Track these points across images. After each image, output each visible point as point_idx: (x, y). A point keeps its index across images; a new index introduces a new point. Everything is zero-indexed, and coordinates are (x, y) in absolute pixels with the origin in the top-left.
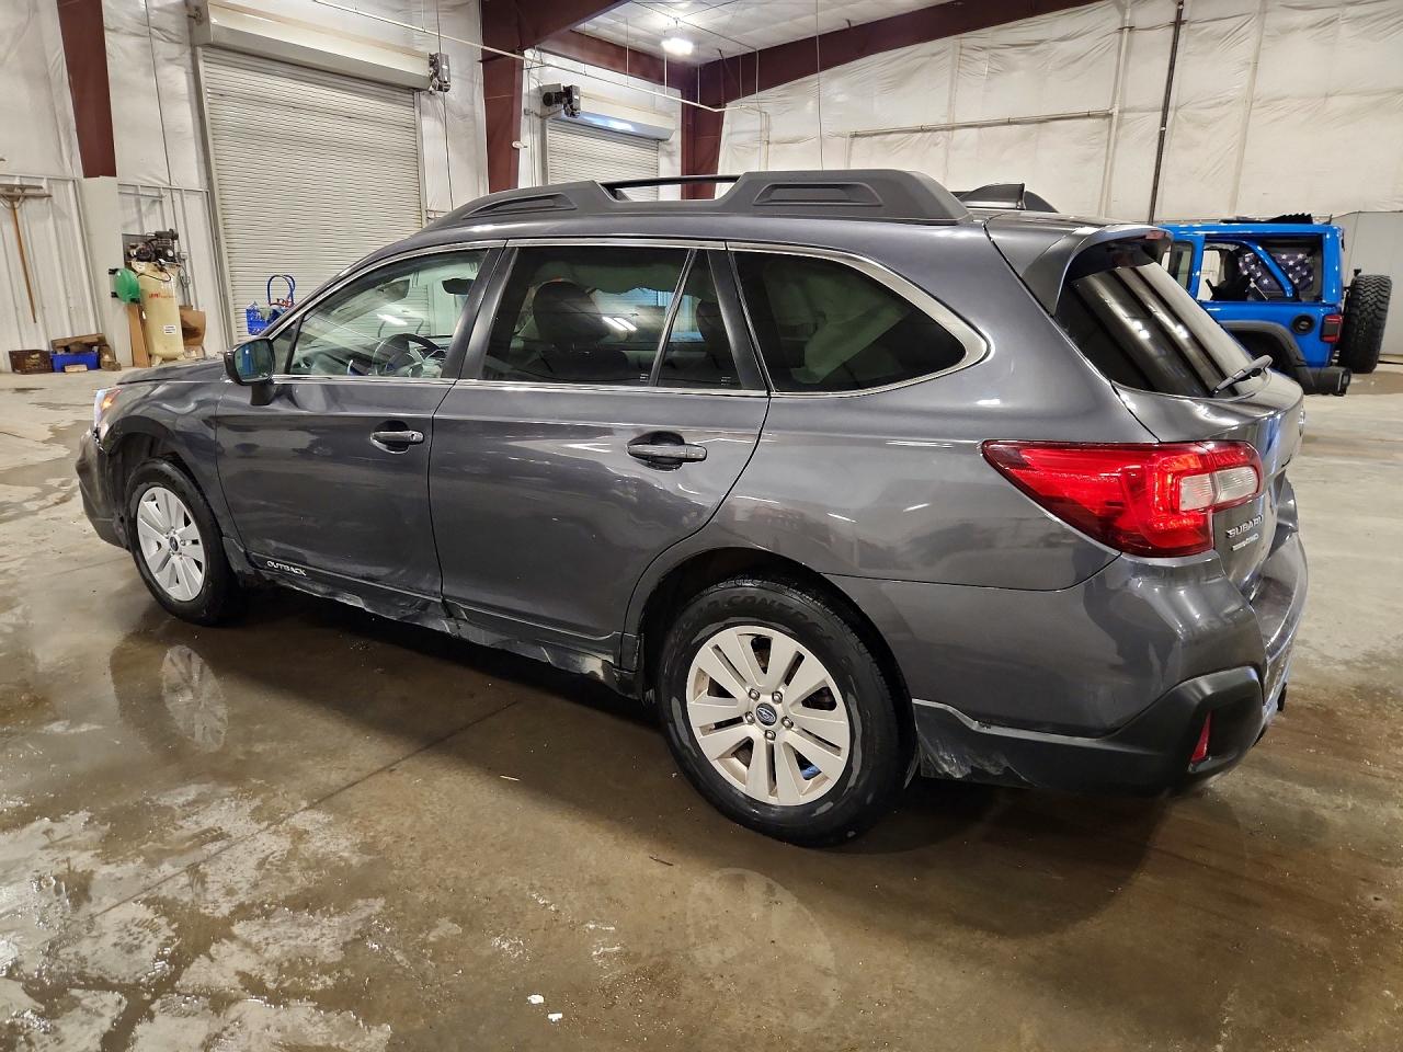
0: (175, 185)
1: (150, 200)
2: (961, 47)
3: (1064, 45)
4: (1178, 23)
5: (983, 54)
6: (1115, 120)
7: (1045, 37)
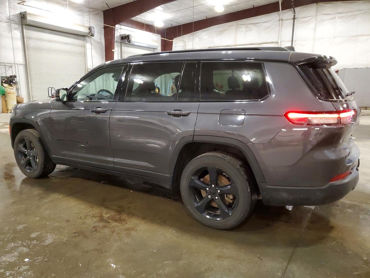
0: (16, 63)
1: (9, 67)
2: (237, 24)
3: (265, 24)
4: (294, 19)
5: (243, 26)
6: (279, 44)
7: (260, 22)
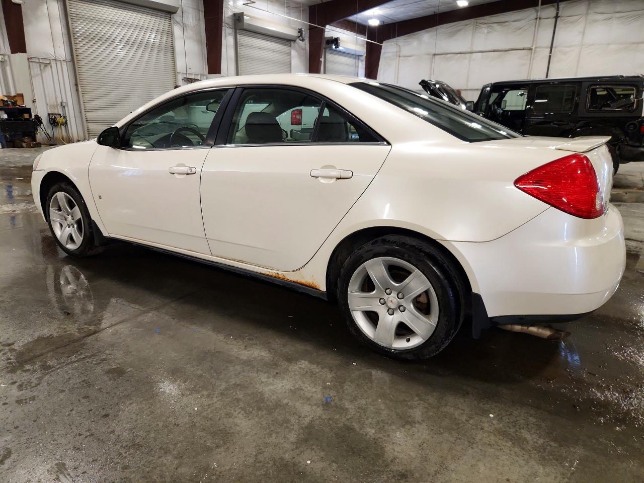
2: (477, 23)
3: (515, 23)
4: (557, 17)
5: (485, 26)
6: (533, 51)
7: (506, 20)
